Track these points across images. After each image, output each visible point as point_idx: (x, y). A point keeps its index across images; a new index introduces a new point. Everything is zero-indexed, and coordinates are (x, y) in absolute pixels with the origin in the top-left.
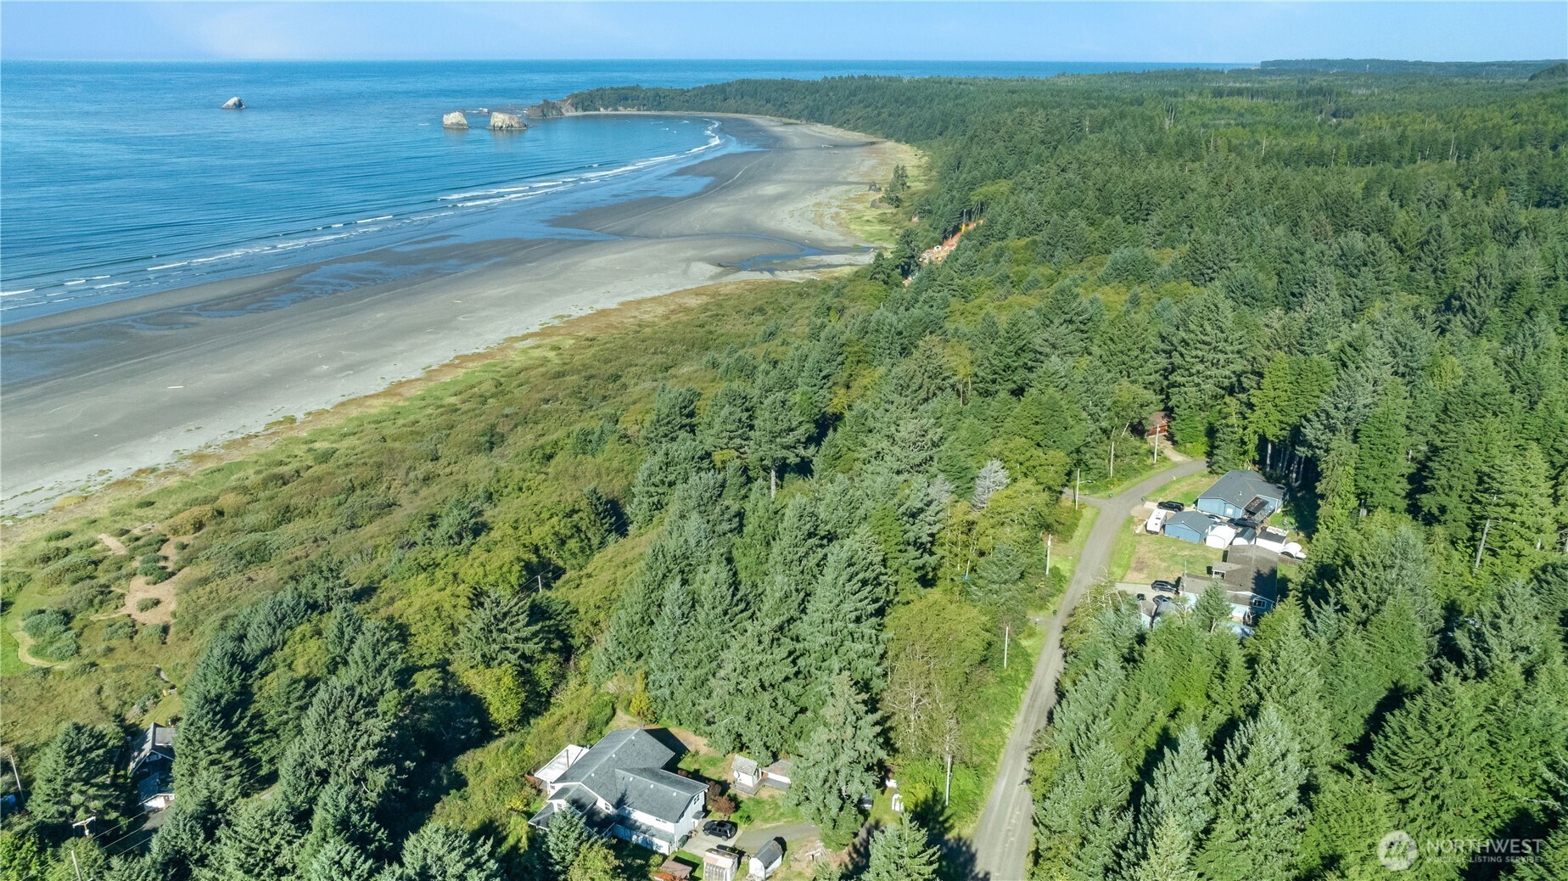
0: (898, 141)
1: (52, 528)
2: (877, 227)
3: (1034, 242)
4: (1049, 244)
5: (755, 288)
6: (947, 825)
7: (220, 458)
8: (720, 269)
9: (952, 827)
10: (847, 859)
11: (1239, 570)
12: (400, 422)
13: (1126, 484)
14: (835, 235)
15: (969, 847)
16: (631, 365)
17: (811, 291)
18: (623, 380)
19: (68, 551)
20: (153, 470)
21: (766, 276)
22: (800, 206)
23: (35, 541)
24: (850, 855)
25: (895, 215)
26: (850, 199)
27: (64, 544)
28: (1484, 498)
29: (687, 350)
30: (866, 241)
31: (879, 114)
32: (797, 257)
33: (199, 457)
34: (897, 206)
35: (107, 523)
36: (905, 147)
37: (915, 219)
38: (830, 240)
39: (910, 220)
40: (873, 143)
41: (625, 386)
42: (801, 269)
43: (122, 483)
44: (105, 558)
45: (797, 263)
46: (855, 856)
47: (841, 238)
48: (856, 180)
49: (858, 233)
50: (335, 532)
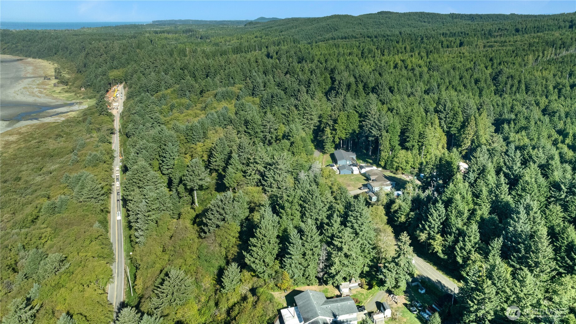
0: (34, 58)
2: (67, 95)
3: (174, 90)
4: (182, 90)
5: (39, 127)
8: (8, 122)
14: (50, 100)
16: (21, 172)
17: (72, 124)
21: (35, 122)
22: (17, 89)
25: (70, 88)
26: (38, 84)
28: (422, 140)
29: (42, 159)
30: (67, 100)
31: (16, 47)
32: (43, 111)
34: (67, 85)
36: (40, 60)
37: (83, 89)
38: (51, 102)
39: (80, 90)
40: (21, 60)
42: (51, 116)
45: (44, 114)
47: (54, 101)
48: (32, 76)
49: (61, 98)
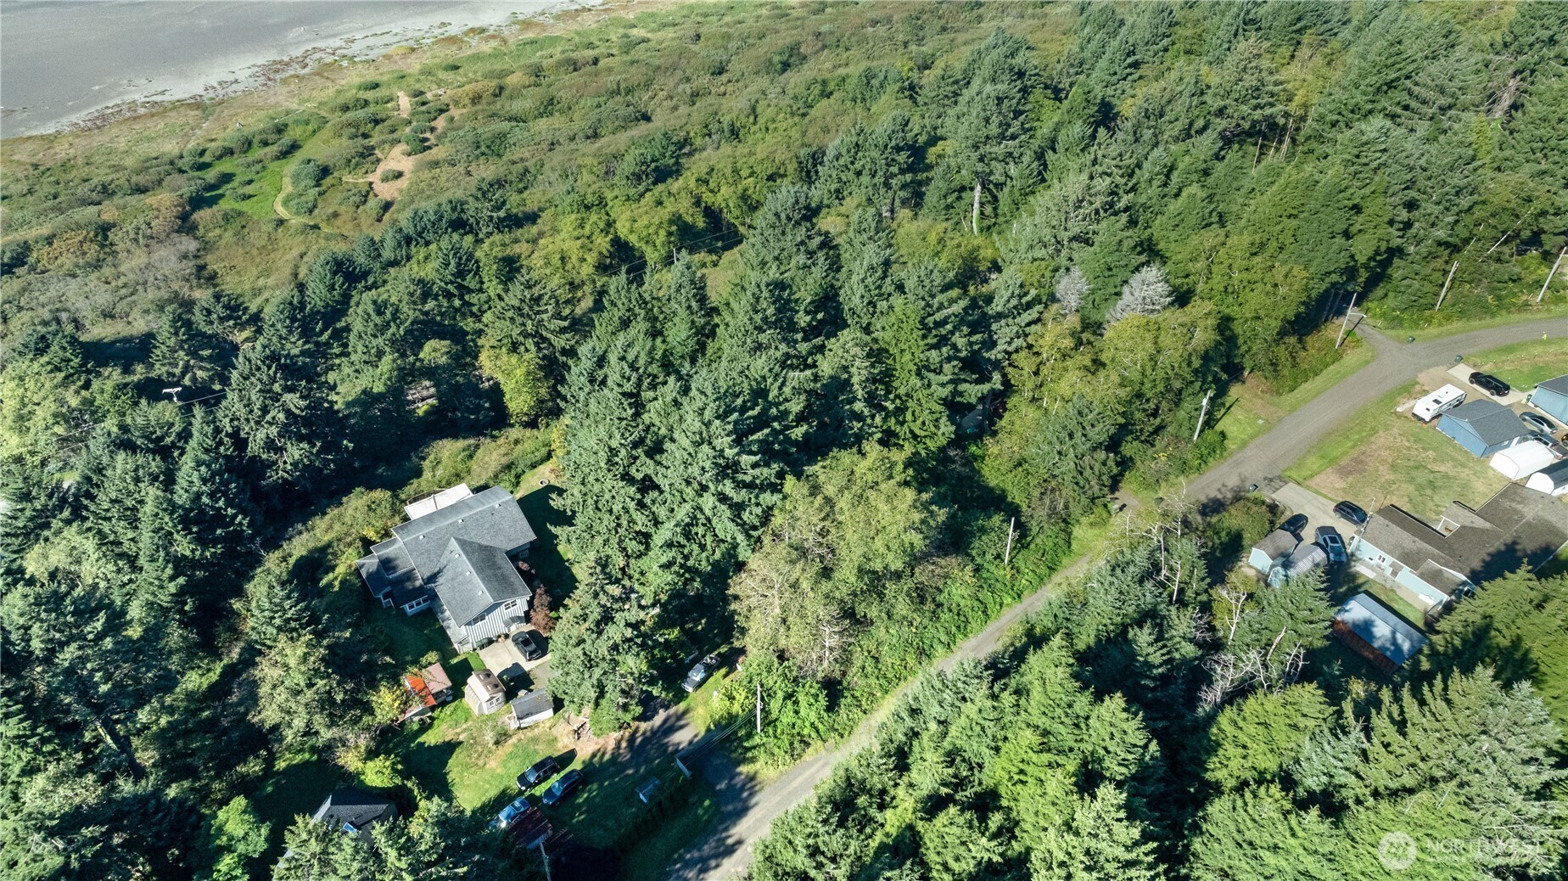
1: (371, 75)
6: (749, 755)
7: (543, 27)
9: (753, 760)
10: (611, 745)
11: (1483, 531)
12: (727, 19)
13: (1457, 325)
15: (752, 795)
18: (982, 10)
19: (366, 103)
20: (483, 30)
23: (351, 87)
24: (618, 743)
27: (370, 95)
33: (527, 24)
35: (411, 81)
41: (980, 19)
43: (452, 40)
44: (388, 118)
46: (624, 744)
50: (572, 139)
